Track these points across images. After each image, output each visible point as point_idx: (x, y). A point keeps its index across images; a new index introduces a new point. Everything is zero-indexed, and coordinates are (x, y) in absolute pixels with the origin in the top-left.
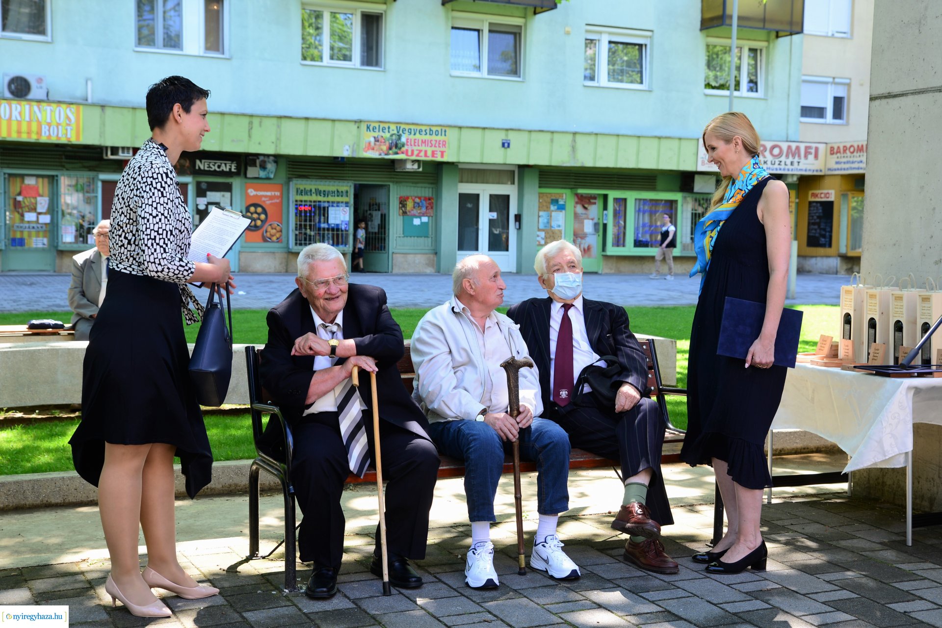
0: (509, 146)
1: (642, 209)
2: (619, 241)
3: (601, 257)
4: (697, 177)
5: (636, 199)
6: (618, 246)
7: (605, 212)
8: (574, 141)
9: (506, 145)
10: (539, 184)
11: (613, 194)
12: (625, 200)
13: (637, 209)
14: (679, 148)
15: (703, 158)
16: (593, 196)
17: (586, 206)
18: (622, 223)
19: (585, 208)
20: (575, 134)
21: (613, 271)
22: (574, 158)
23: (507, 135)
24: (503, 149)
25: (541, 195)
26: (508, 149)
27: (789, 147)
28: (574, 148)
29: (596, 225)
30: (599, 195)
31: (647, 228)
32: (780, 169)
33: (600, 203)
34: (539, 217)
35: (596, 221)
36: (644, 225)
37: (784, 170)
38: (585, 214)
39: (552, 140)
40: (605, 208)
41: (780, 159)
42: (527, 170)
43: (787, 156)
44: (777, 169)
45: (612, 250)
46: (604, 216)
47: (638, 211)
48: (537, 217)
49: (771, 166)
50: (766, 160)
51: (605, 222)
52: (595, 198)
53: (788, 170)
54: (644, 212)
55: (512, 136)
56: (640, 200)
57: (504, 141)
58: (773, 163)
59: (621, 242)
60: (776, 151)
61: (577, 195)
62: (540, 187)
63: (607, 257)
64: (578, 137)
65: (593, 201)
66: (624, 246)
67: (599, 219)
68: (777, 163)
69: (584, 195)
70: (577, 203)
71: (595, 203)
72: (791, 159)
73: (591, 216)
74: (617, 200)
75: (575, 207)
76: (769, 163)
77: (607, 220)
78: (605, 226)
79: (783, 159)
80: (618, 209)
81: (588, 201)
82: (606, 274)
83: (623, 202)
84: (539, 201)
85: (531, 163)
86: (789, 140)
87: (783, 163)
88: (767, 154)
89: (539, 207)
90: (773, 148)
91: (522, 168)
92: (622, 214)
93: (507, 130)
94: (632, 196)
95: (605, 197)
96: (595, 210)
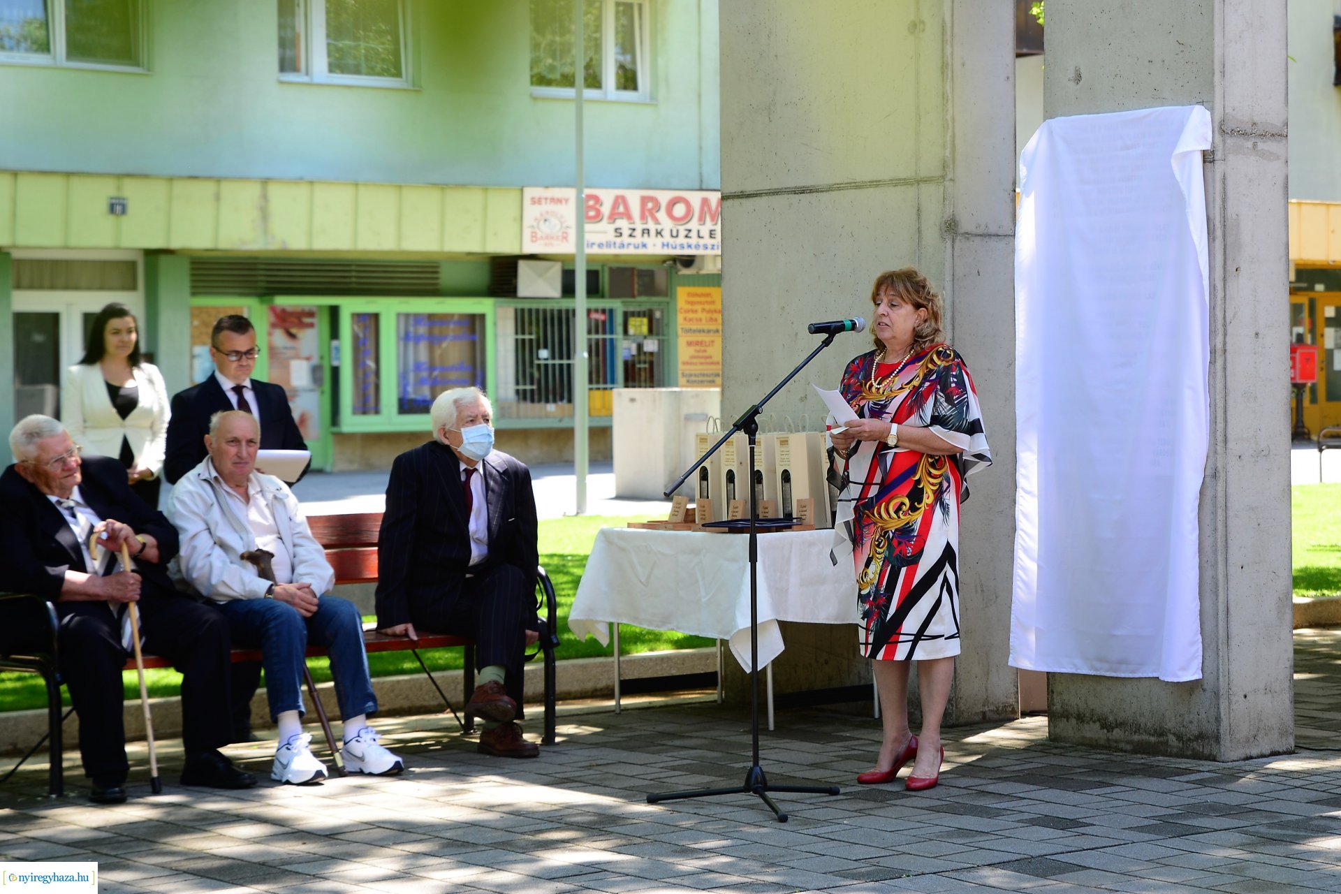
0: (124, 211)
1: (412, 335)
2: (368, 403)
3: (330, 438)
4: (523, 266)
5: (399, 315)
6: (364, 412)
7: (335, 343)
8: (265, 197)
9: (117, 207)
10: (193, 287)
11: (350, 306)
12: (376, 317)
13: (402, 334)
14: (485, 208)
15: (532, 227)
16: (307, 309)
17: (294, 331)
18: (371, 364)
19: (292, 336)
20: (265, 181)
21: (355, 467)
22: (266, 231)
23: (119, 188)
24: (112, 218)
25: (196, 312)
26: (124, 218)
27: (705, 202)
28: (264, 214)
29: (316, 371)
30: (320, 307)
31: (424, 374)
32: (689, 246)
33: (323, 323)
34: (193, 357)
35: (315, 361)
36: (418, 367)
37: (697, 246)
38: (293, 348)
39: (217, 197)
40: (335, 333)
41: (688, 226)
42: (163, 259)
43: (702, 220)
44: (682, 247)
45: (352, 422)
46: (334, 352)
47: (406, 338)
48: (187, 358)
49: (671, 241)
50: (659, 228)
51: (335, 363)
52: (311, 314)
53: (706, 247)
54: (417, 339)
55: (132, 191)
56: (407, 316)
57: (114, 201)
58: (675, 234)
59: (372, 403)
60: (679, 210)
61: (273, 309)
62: (194, 294)
63: (343, 439)
64: (273, 189)
65: (307, 320)
66: (377, 411)
67: (322, 358)
68: (683, 233)
69: (289, 309)
70: (274, 326)
71: (311, 325)
72: (709, 225)
73: (305, 353)
74: (358, 317)
75: (270, 334)
76: (666, 233)
77: (338, 358)
78: (335, 372)
79: (694, 225)
80: (361, 335)
81: (296, 321)
82: (343, 473)
83: (371, 322)
84: (192, 322)
85: (175, 244)
86: (704, 187)
87: (694, 234)
88: (662, 215)
89: (193, 337)
90: (673, 203)
91: (152, 255)
92: (370, 345)
93: (120, 176)
94: (390, 309)
95: (334, 312)
96: (311, 339)
